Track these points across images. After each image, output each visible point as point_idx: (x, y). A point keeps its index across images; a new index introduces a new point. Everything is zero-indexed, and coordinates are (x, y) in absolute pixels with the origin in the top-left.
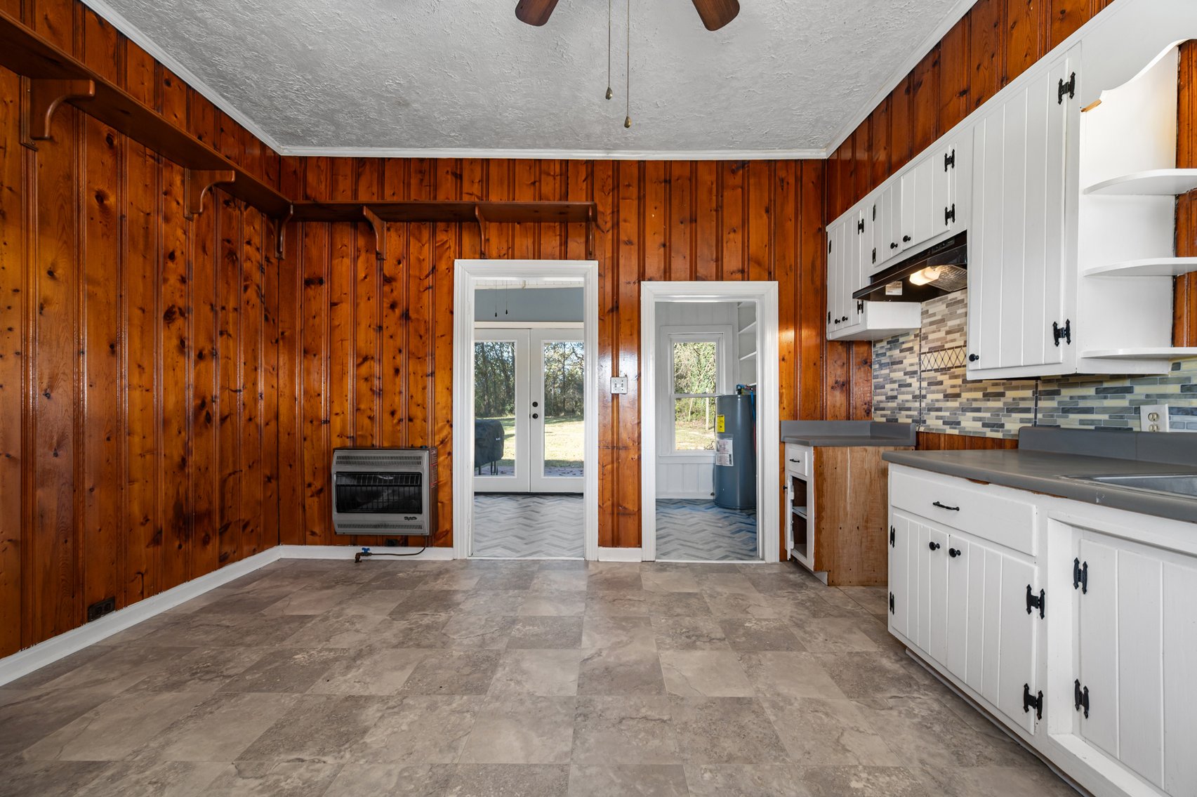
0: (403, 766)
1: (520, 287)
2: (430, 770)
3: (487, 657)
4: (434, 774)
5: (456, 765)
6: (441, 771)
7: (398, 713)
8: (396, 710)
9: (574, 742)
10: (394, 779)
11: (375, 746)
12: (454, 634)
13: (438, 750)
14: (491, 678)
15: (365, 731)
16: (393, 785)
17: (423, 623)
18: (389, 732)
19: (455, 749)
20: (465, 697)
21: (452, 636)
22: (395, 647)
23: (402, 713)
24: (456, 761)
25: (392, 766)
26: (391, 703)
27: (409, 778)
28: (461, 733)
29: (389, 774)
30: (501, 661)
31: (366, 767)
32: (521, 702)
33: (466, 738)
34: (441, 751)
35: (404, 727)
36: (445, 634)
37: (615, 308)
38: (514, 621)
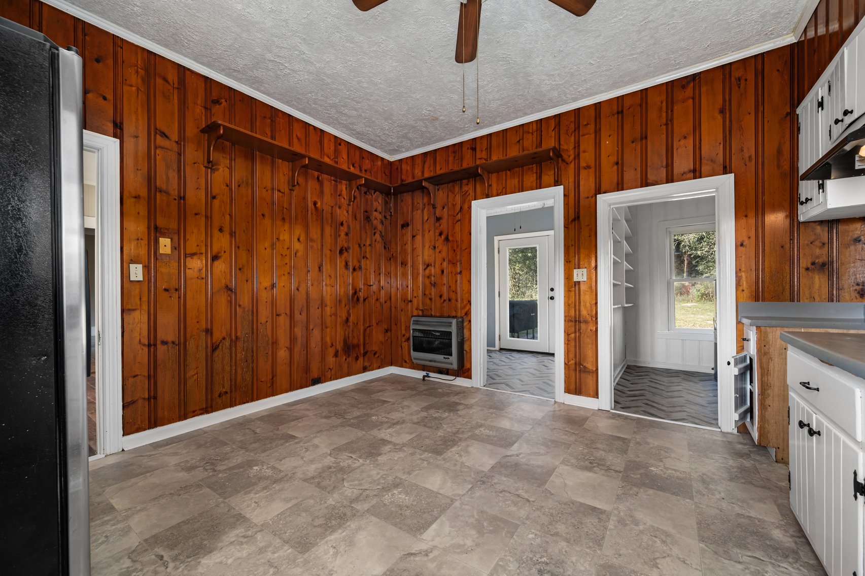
0: (385, 473)
1: (541, 207)
2: (395, 479)
3: (454, 439)
4: (395, 480)
5: (406, 480)
6: (399, 480)
7: (397, 452)
8: (397, 450)
9: (467, 492)
10: (379, 476)
11: (380, 462)
12: (445, 424)
13: (403, 472)
14: (448, 450)
15: (380, 455)
16: (376, 479)
17: (434, 416)
18: (389, 458)
19: (410, 474)
20: (430, 454)
21: (443, 425)
22: (415, 423)
23: (399, 452)
24: (407, 479)
25: (381, 472)
26: (397, 447)
27: (384, 479)
28: (417, 469)
29: (378, 474)
30: (459, 443)
31: (372, 468)
32: (455, 465)
33: (418, 471)
34: (404, 473)
35: (396, 458)
36: (441, 424)
37: (577, 218)
38: (481, 426)
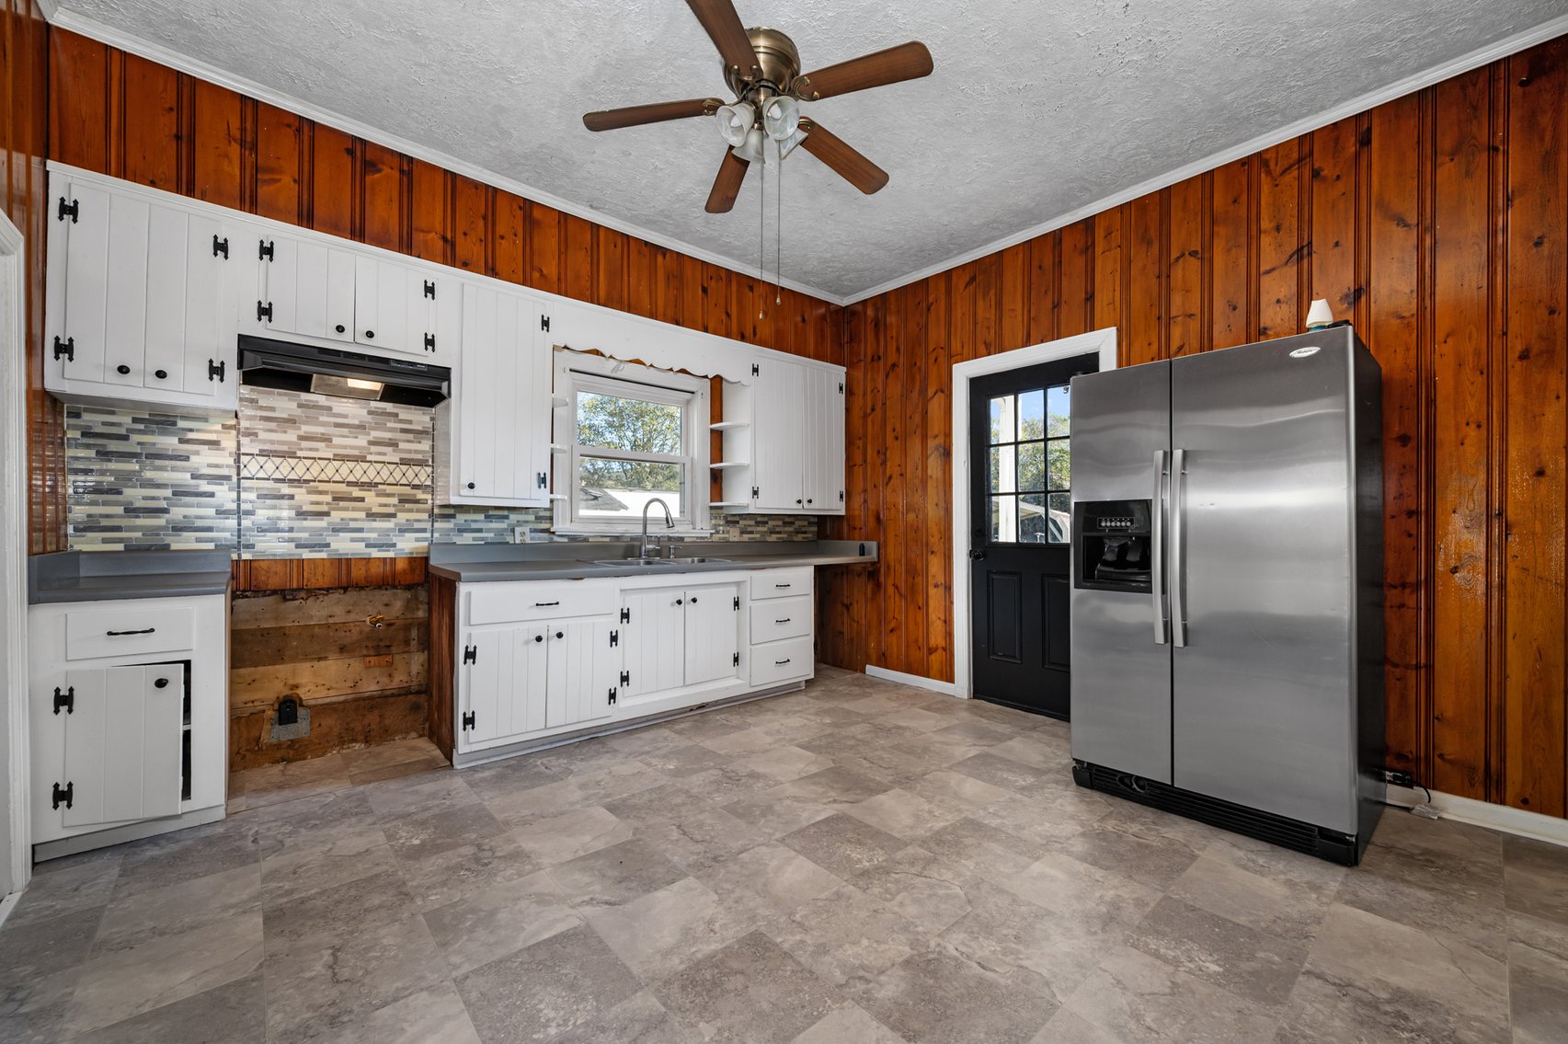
0: (888, 905)
2: (868, 888)
4: (867, 885)
5: (846, 881)
6: (861, 883)
7: (862, 967)
8: (861, 973)
10: (899, 898)
11: (903, 938)
13: (851, 901)
14: (729, 945)
15: (907, 963)
16: (903, 894)
18: (883, 947)
20: (780, 939)
23: (857, 963)
24: (844, 883)
25: (896, 909)
26: (861, 986)
27: (887, 891)
28: (820, 904)
29: (901, 904)
31: (918, 922)
33: (820, 897)
34: (849, 898)
35: (865, 942)
